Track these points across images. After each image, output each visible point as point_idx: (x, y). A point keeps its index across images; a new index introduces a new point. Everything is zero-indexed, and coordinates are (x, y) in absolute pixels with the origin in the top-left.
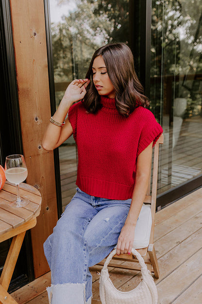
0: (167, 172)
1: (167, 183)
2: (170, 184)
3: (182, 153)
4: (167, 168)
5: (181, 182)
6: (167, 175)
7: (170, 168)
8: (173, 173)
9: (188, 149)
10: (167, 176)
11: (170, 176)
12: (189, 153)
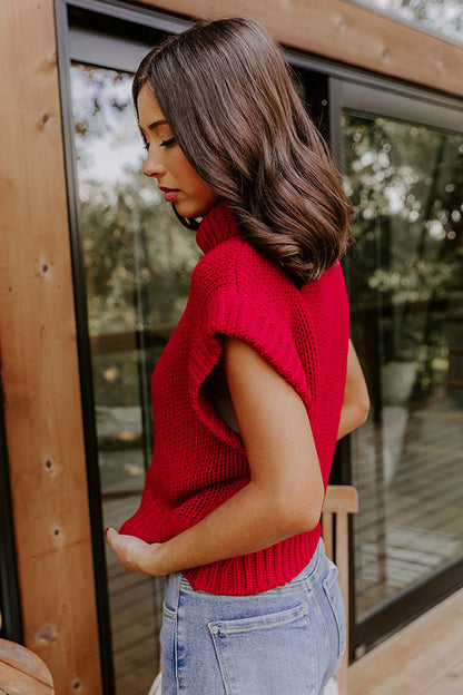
0: (373, 549)
1: (375, 579)
2: (383, 579)
3: (410, 493)
4: (372, 535)
5: (416, 575)
6: (373, 555)
7: (381, 538)
8: (390, 552)
9: (423, 482)
10: (374, 558)
11: (382, 557)
12: (426, 493)
